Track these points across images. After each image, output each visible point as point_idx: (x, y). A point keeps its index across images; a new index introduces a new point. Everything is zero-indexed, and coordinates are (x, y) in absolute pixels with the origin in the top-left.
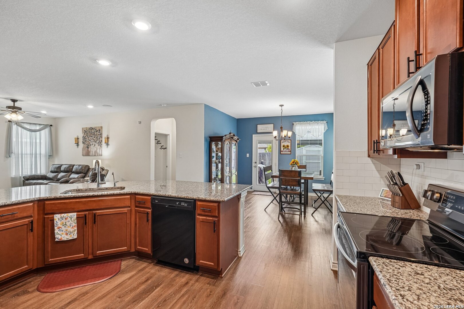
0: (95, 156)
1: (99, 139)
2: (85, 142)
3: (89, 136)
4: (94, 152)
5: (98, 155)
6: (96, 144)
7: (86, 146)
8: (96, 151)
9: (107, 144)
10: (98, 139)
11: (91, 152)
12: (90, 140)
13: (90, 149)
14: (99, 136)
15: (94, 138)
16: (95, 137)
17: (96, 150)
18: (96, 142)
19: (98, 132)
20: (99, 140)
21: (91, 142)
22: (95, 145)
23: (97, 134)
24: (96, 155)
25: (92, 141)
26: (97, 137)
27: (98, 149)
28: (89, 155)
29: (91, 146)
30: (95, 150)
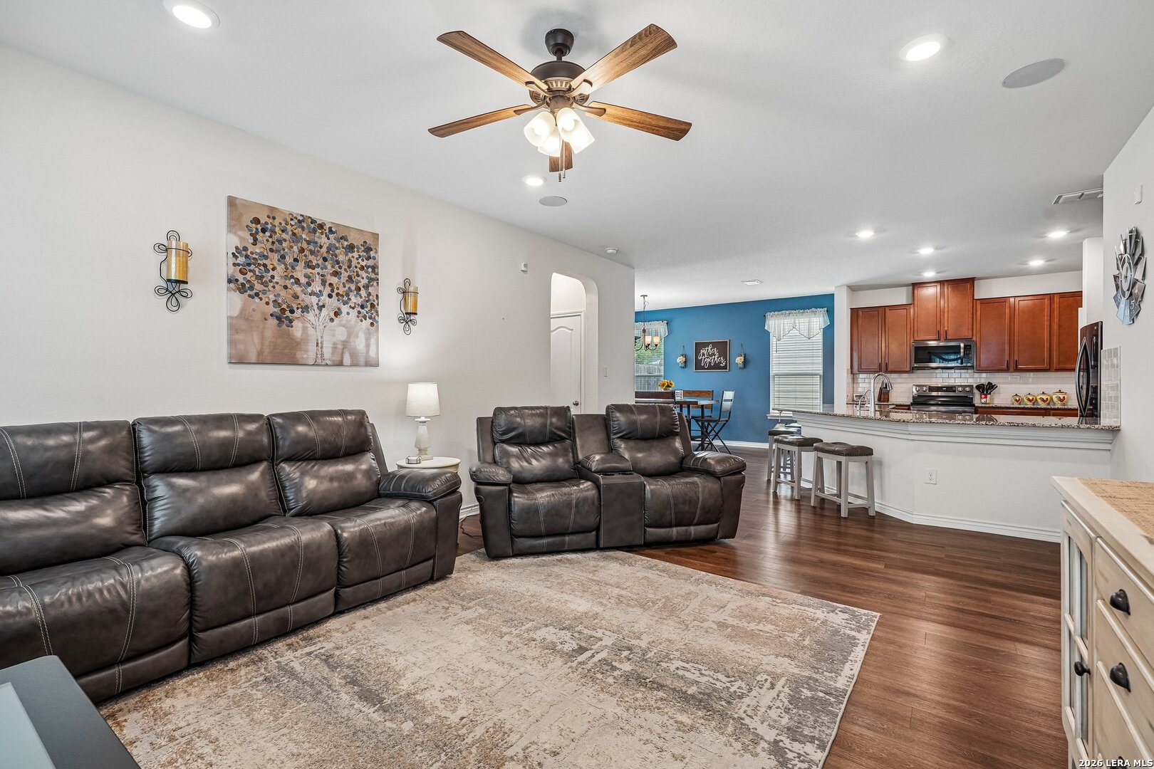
0: (341, 364)
1: (366, 287)
2: (258, 287)
3: (289, 260)
4: (335, 348)
5: (362, 360)
6: (345, 309)
7: (272, 309)
8: (345, 344)
9: (408, 317)
10: (358, 289)
11: (312, 348)
12: (303, 280)
13: (305, 329)
14: (363, 274)
15: (334, 280)
16: (336, 274)
17: (344, 338)
18: (344, 297)
19: (356, 255)
20: (363, 292)
21: (312, 294)
22: (337, 314)
23: (354, 262)
24: (347, 360)
25: (316, 287)
26: (350, 277)
27: (362, 335)
28: (294, 362)
29: (310, 316)
30: (341, 334)
